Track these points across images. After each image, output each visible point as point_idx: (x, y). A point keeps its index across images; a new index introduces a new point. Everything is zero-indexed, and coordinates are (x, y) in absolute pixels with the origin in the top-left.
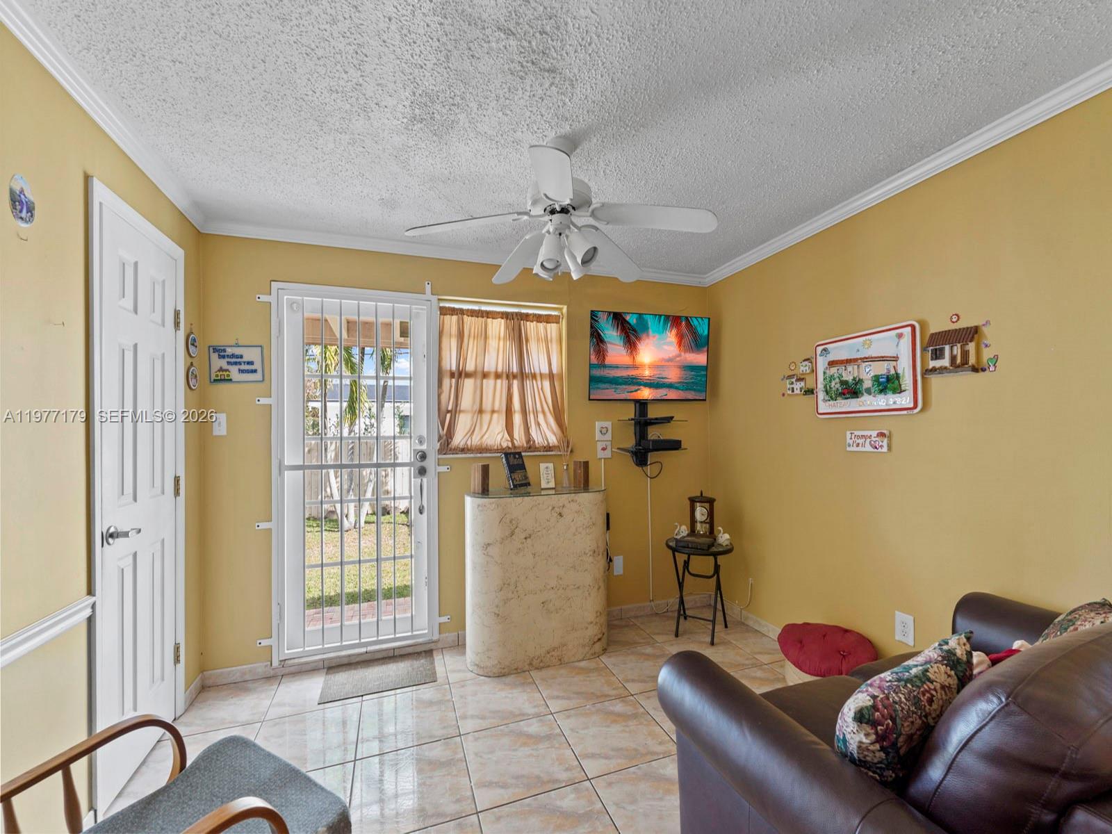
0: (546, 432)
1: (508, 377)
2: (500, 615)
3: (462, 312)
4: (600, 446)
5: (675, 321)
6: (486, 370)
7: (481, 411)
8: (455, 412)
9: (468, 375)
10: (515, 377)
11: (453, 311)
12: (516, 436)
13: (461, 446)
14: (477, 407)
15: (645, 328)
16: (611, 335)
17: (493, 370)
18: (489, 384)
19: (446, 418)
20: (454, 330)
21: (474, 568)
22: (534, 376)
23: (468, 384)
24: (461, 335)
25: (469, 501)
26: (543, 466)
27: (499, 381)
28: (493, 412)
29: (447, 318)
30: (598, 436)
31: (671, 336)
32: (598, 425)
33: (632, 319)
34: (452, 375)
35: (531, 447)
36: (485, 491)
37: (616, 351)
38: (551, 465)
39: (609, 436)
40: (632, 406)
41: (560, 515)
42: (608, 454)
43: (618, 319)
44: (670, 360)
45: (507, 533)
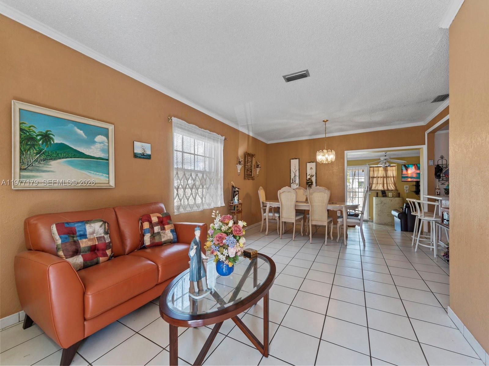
0: (392, 187)
1: (383, 178)
2: (379, 215)
3: (374, 167)
4: (405, 190)
5: (414, 165)
6: (379, 176)
7: (377, 184)
8: (372, 184)
9: (375, 177)
10: (385, 177)
11: (372, 167)
12: (385, 188)
13: (373, 189)
14: (377, 183)
15: (409, 167)
16: (404, 169)
17: (380, 176)
18: (379, 179)
19: (370, 185)
20: (372, 170)
21: (375, 208)
22: (389, 177)
23: (375, 179)
24: (373, 171)
25: (374, 198)
26: (389, 193)
27: (381, 178)
28: (380, 184)
29: (371, 168)
30: (405, 188)
31: (413, 168)
32: (405, 186)
33: (407, 165)
34: (372, 178)
35: (388, 190)
36: (377, 196)
37: (404, 171)
38: (391, 193)
39: (408, 188)
40: (415, 182)
41: (391, 201)
42: (408, 192)
43: (405, 166)
44: (414, 172)
45: (381, 203)
